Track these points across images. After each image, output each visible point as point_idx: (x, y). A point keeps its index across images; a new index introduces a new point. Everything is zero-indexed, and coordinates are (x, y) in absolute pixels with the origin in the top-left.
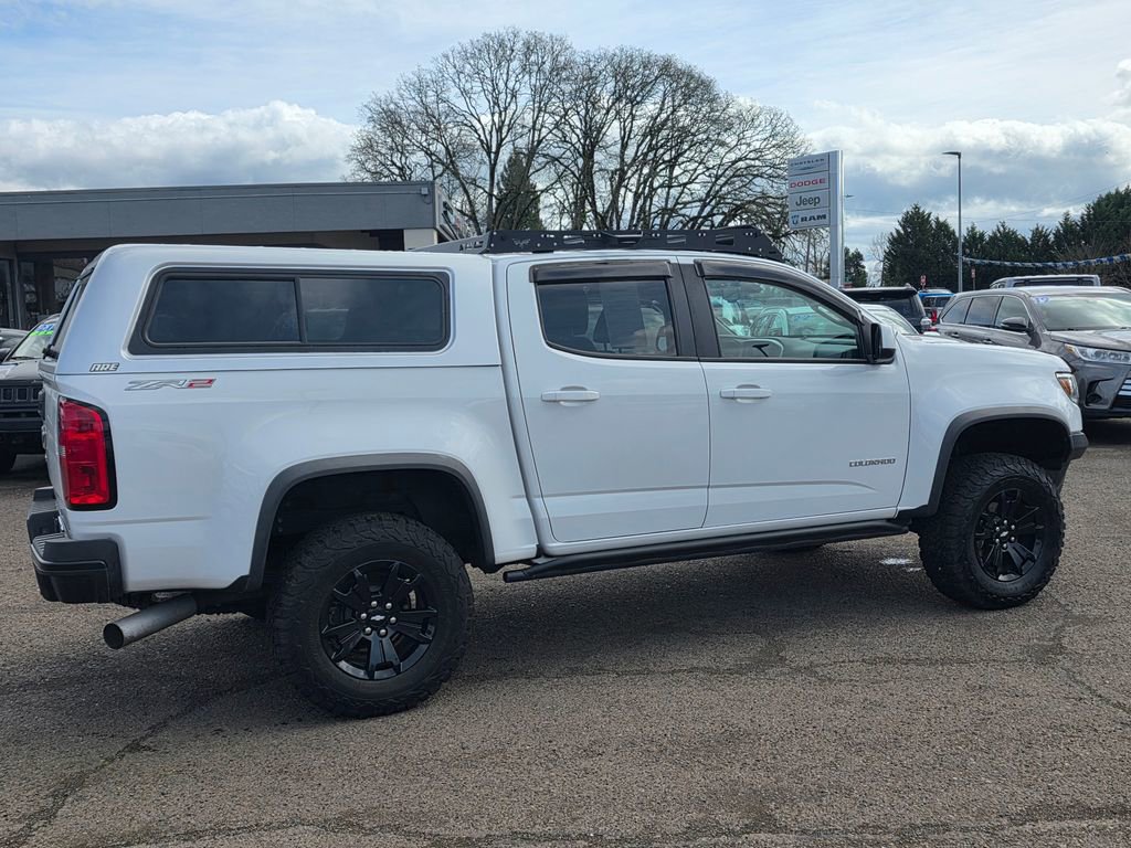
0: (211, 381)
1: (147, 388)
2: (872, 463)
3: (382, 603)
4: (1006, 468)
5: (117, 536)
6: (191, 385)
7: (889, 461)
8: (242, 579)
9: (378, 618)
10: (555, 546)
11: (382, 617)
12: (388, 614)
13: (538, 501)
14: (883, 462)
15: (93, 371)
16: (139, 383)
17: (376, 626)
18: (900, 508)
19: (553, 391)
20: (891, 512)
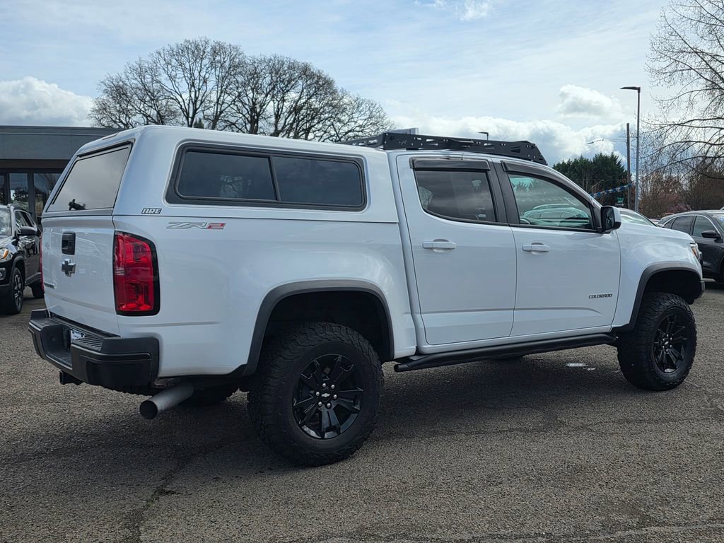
0: (223, 225)
1: (182, 227)
2: (601, 296)
3: (329, 385)
4: (669, 302)
5: (158, 334)
6: (210, 227)
7: (609, 295)
8: (242, 367)
9: (326, 395)
10: (427, 347)
11: (329, 395)
12: (332, 392)
13: (418, 316)
14: (606, 296)
15: (144, 213)
16: (176, 223)
17: (325, 401)
18: (613, 326)
19: (429, 241)
20: (608, 328)
